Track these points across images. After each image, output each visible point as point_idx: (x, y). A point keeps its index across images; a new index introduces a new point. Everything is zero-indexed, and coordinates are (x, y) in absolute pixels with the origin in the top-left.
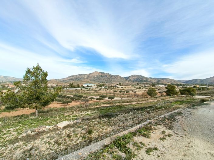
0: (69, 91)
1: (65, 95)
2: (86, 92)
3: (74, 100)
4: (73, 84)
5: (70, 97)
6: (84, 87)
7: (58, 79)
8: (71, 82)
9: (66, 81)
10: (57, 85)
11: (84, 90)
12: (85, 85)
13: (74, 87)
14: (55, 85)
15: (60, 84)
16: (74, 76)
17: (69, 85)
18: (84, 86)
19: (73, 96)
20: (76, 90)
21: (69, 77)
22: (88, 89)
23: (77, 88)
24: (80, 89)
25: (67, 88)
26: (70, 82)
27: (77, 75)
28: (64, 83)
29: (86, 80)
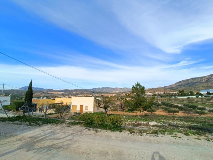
0: (177, 100)
1: (173, 104)
2: (206, 102)
3: (183, 110)
4: (183, 91)
5: (178, 106)
6: (201, 95)
7: (165, 87)
8: (181, 89)
9: (173, 88)
10: (164, 93)
11: (201, 99)
12: (204, 92)
13: (186, 95)
14: (162, 93)
15: (168, 92)
16: (183, 81)
17: (178, 92)
18: (202, 93)
19: (182, 106)
20: (189, 98)
21: (177, 83)
22: (209, 97)
23: (189, 95)
24: (194, 97)
25: (175, 96)
26: (179, 89)
27: (188, 80)
28: (172, 90)
29: (205, 85)
